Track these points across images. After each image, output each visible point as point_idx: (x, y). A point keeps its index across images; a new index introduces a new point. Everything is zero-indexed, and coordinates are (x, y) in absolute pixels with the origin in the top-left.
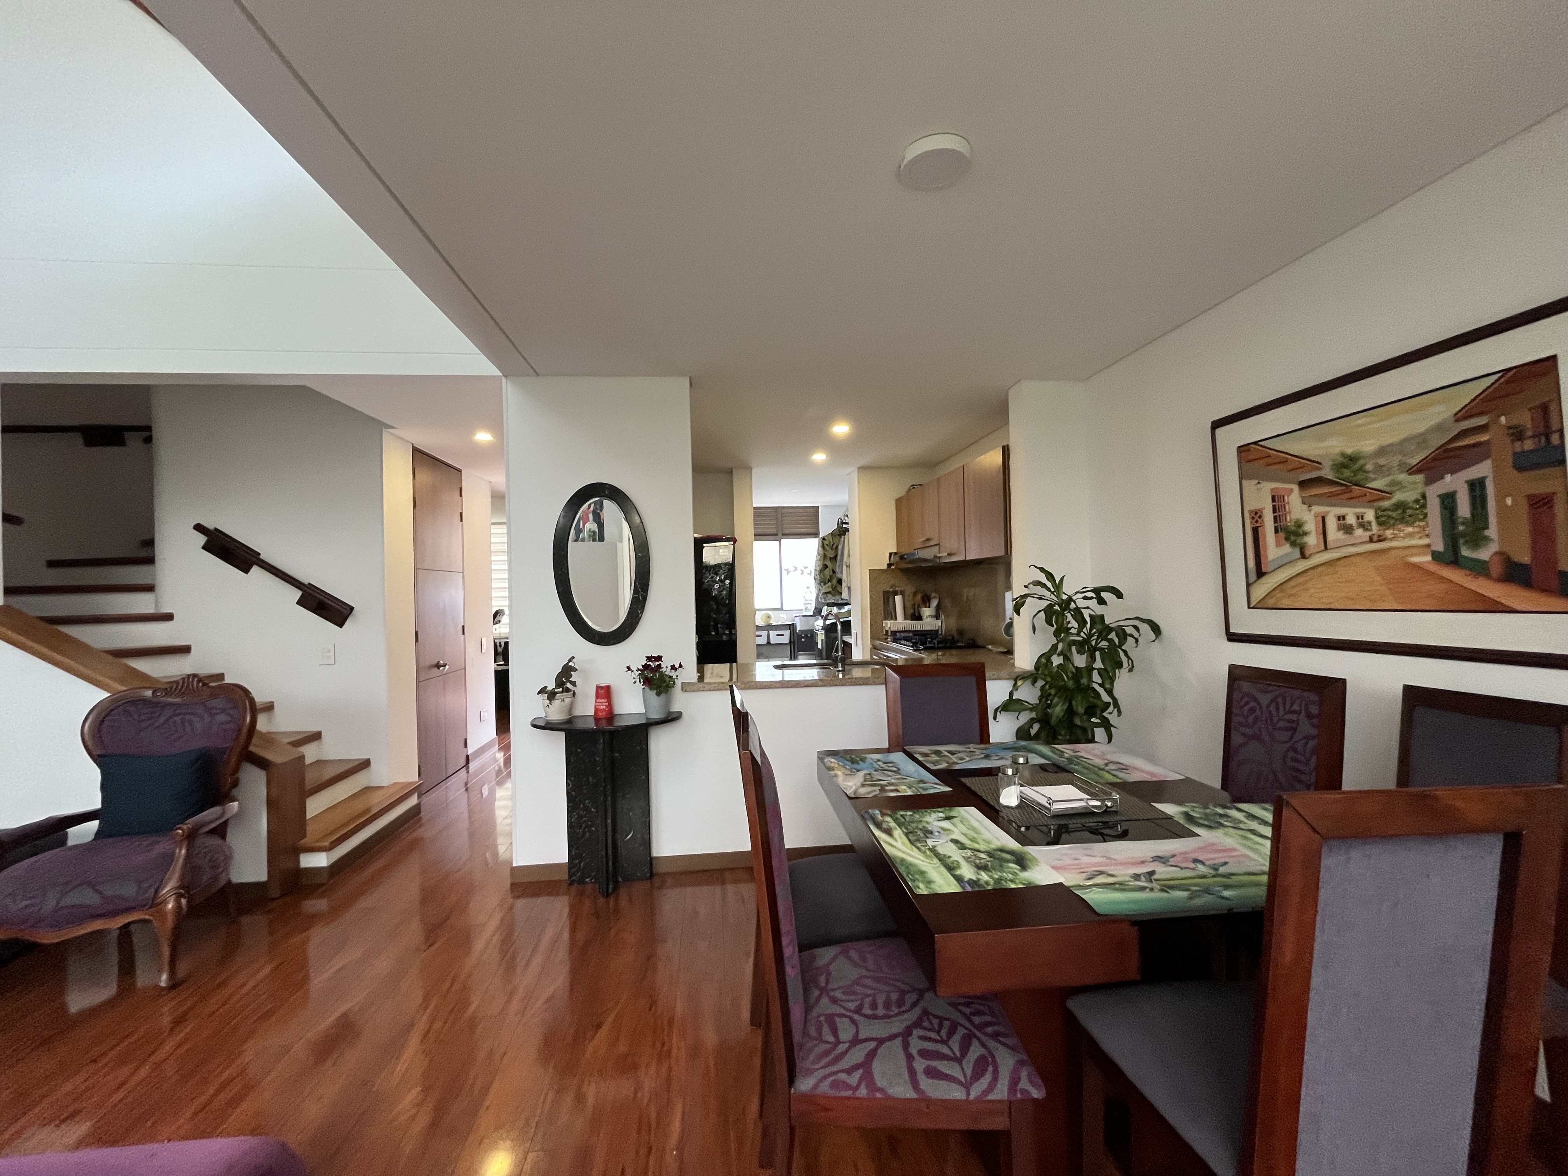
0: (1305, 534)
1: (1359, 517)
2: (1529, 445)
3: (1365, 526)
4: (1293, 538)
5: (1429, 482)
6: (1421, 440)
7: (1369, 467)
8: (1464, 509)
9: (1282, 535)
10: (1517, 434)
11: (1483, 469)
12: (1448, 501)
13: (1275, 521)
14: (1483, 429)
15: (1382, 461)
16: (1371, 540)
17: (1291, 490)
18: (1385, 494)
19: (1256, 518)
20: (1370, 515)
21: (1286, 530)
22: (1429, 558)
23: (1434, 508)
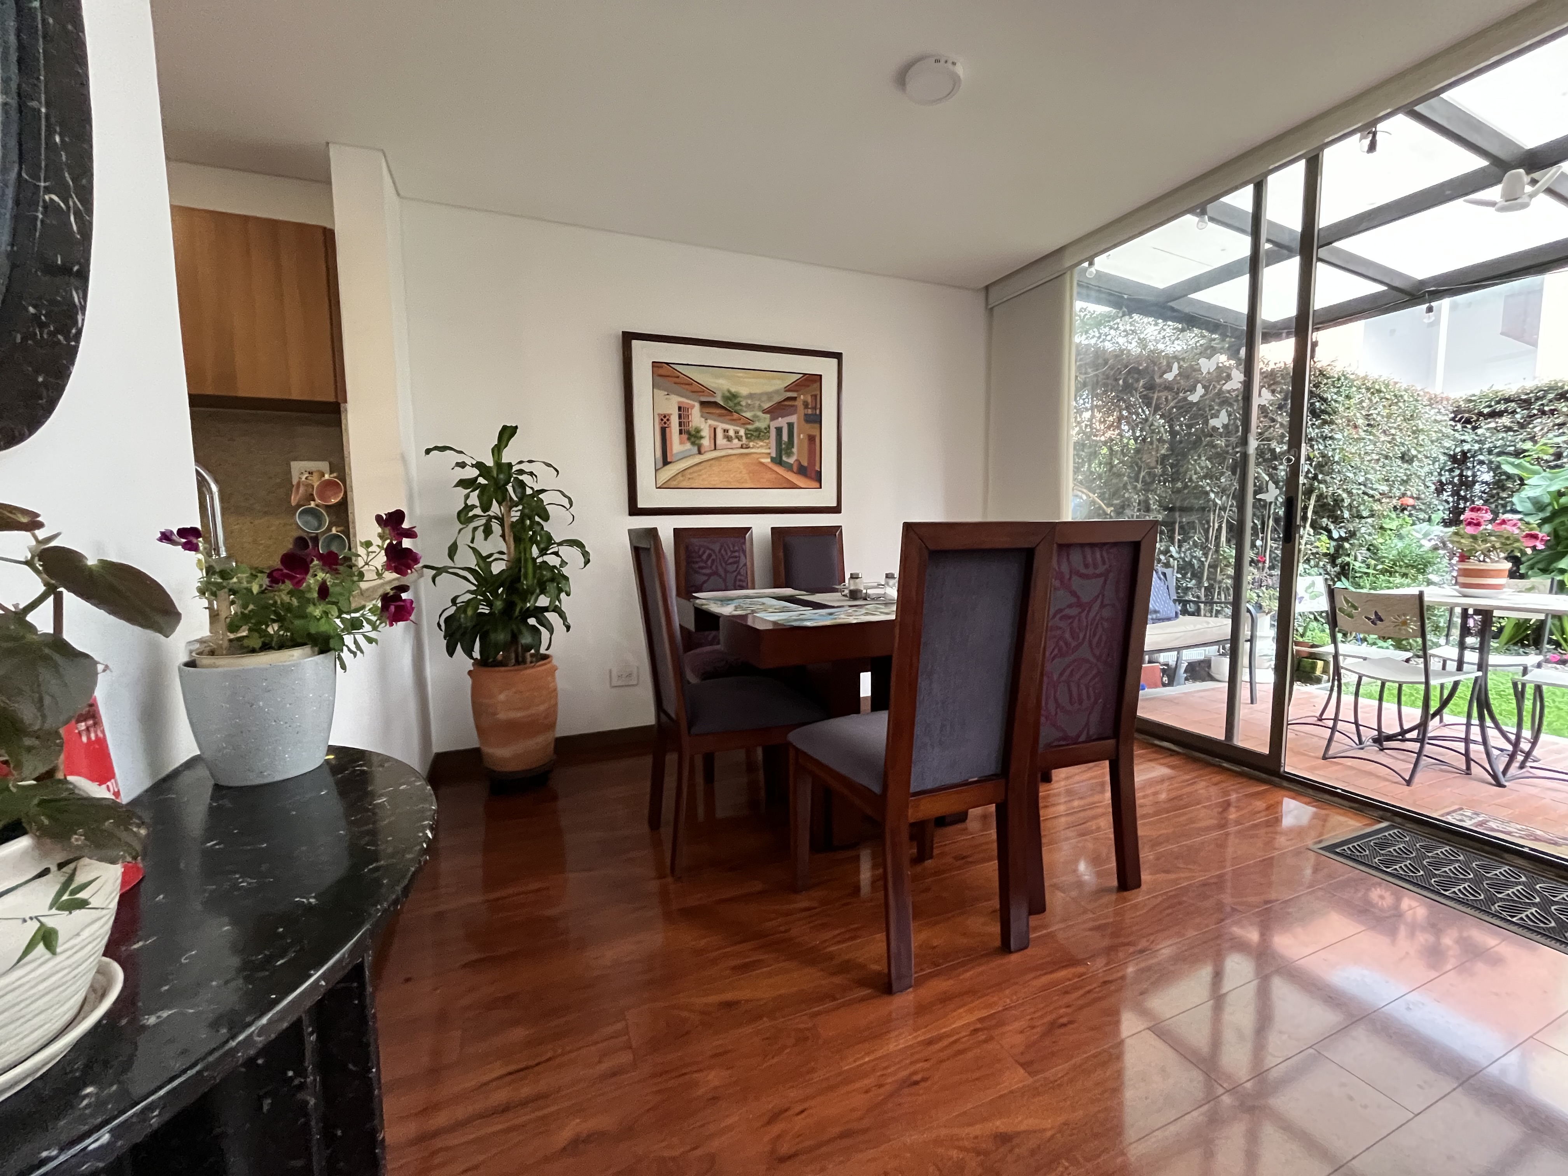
0: (702, 437)
1: (737, 432)
2: (810, 411)
3: (739, 438)
4: (693, 439)
5: (772, 419)
6: (769, 395)
7: (743, 403)
8: (785, 438)
9: (685, 436)
10: (806, 405)
11: (793, 419)
12: (779, 430)
13: (680, 424)
14: (794, 399)
15: (749, 402)
16: (742, 447)
17: (693, 407)
18: (750, 421)
19: (665, 420)
20: (742, 432)
21: (688, 433)
22: (769, 460)
23: (773, 433)
